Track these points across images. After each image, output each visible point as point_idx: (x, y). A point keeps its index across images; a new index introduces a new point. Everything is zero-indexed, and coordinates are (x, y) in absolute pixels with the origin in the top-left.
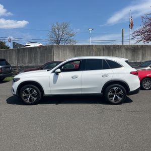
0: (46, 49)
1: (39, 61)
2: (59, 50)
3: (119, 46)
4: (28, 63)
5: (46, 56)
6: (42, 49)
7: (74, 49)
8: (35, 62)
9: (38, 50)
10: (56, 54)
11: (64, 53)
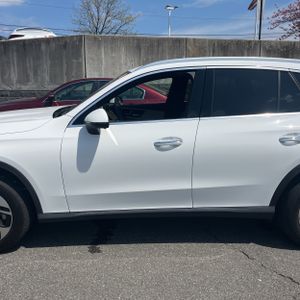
0: (65, 46)
1: (47, 78)
2: (99, 47)
4: (19, 82)
5: (65, 66)
6: (53, 45)
7: (139, 48)
8: (36, 81)
9: (43, 47)
10: (92, 59)
11: (113, 58)
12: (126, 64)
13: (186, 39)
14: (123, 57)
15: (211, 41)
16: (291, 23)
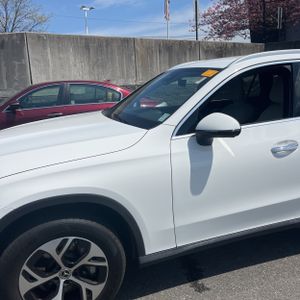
3: (190, 42)
7: (87, 47)
10: (37, 60)
11: (60, 58)
12: (75, 65)
13: (134, 39)
14: (72, 58)
15: (156, 41)
16: (210, 25)
